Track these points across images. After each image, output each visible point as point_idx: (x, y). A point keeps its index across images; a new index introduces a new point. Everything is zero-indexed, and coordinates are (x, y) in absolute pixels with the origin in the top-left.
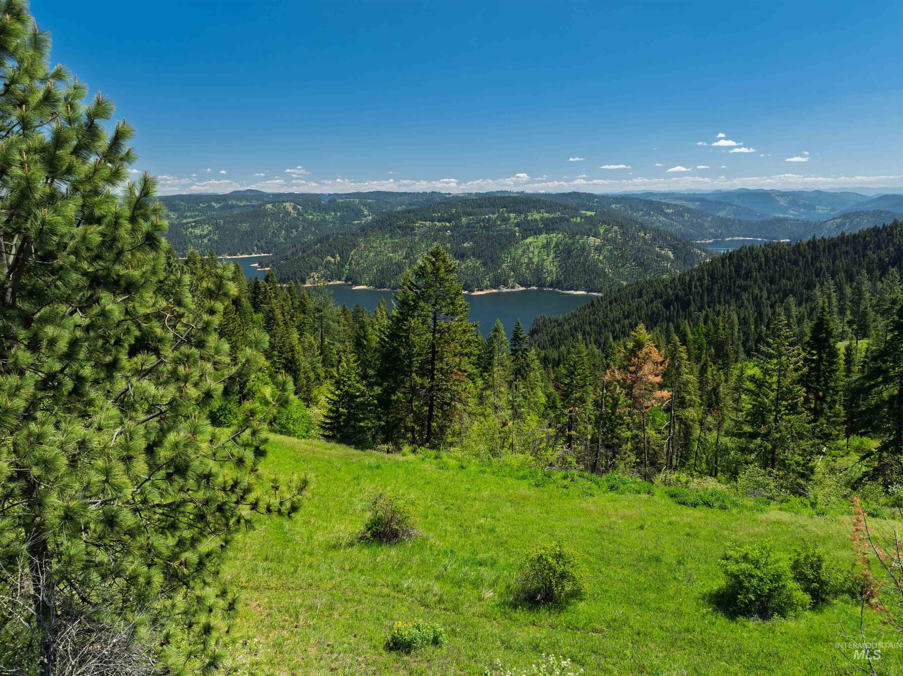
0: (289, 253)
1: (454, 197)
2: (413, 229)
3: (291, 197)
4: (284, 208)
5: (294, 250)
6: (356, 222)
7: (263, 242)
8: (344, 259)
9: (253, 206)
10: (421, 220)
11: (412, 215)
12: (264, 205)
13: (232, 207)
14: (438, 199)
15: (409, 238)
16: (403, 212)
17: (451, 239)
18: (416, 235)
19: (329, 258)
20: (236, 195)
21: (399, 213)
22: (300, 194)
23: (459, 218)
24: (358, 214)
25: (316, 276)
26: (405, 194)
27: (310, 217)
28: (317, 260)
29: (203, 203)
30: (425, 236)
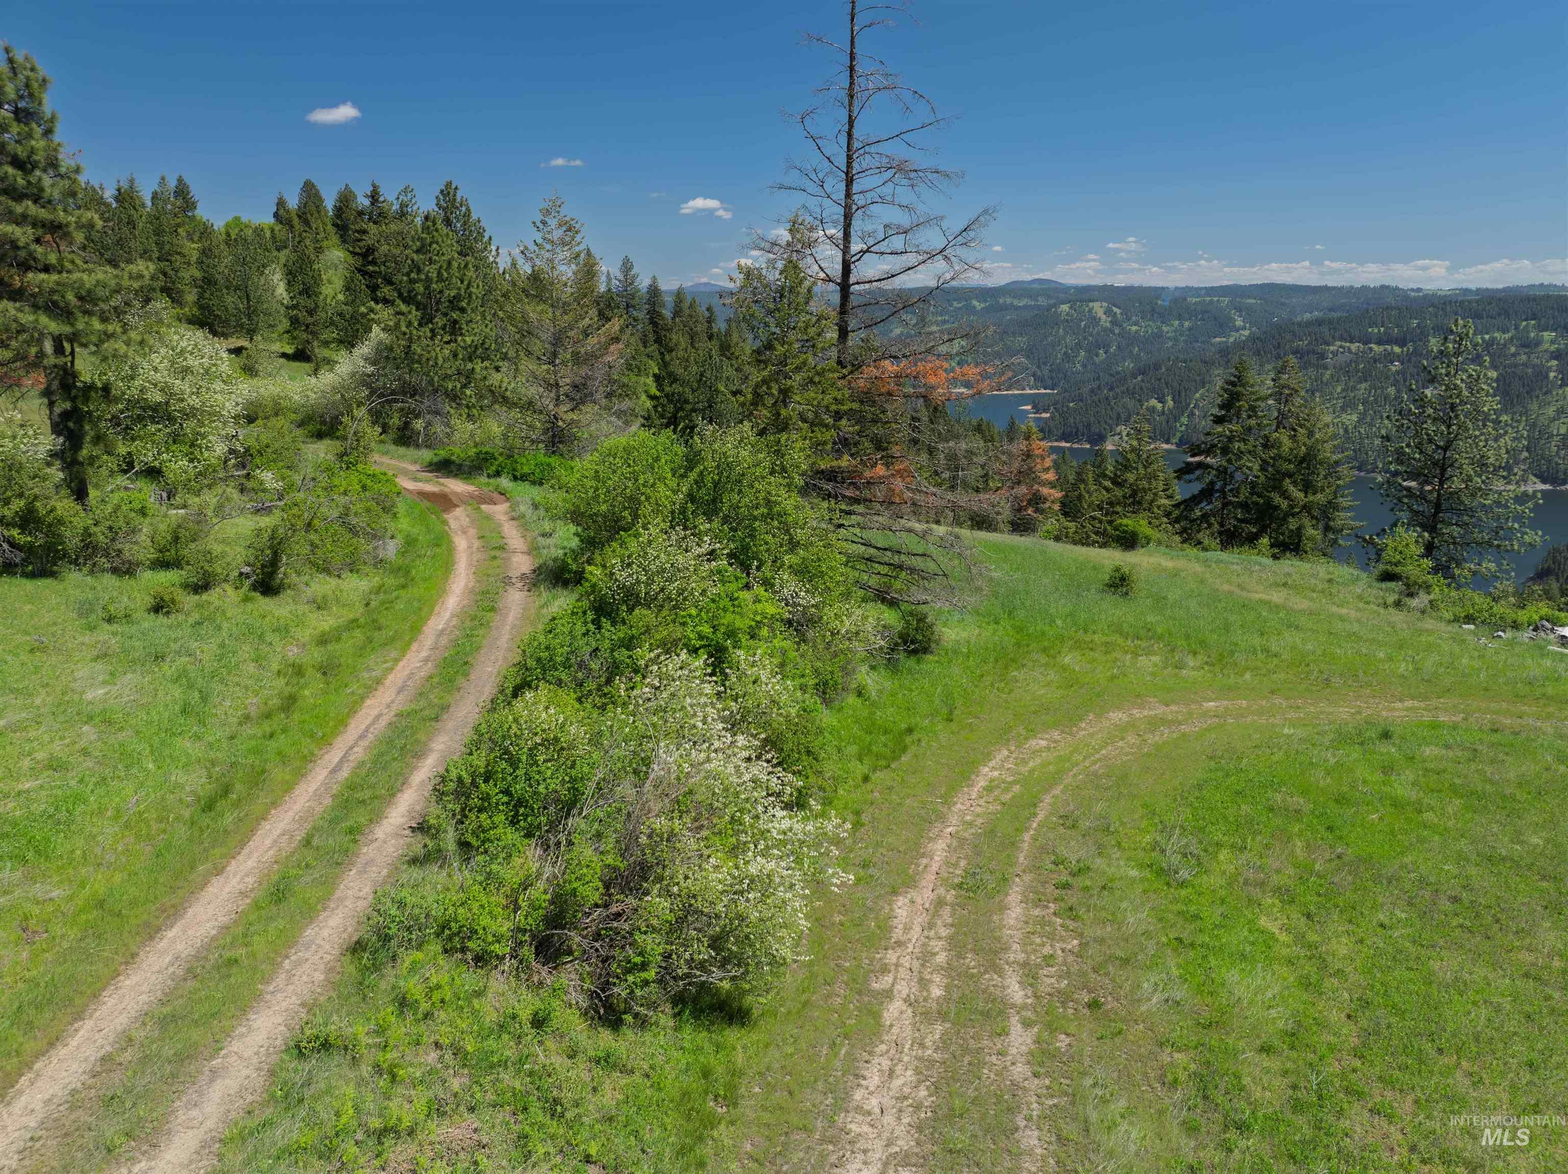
0: (1085, 390)
1: (1426, 296)
2: (1322, 356)
3: (1108, 293)
4: (1090, 311)
5: (1094, 385)
6: (1218, 339)
7: (1046, 370)
8: (1181, 406)
9: (1039, 307)
10: (1342, 339)
11: (1325, 330)
12: (1055, 305)
13: (1005, 308)
14: (1390, 300)
15: (1311, 372)
16: (1309, 324)
17: (1400, 378)
18: (1326, 368)
19: (1153, 402)
20: (1015, 289)
21: (1299, 324)
22: (1124, 288)
23: (1423, 336)
24: (1223, 325)
25: (1124, 434)
26: (1326, 288)
27: (1134, 328)
28: (1130, 403)
29: (959, 300)
30: (1346, 370)
